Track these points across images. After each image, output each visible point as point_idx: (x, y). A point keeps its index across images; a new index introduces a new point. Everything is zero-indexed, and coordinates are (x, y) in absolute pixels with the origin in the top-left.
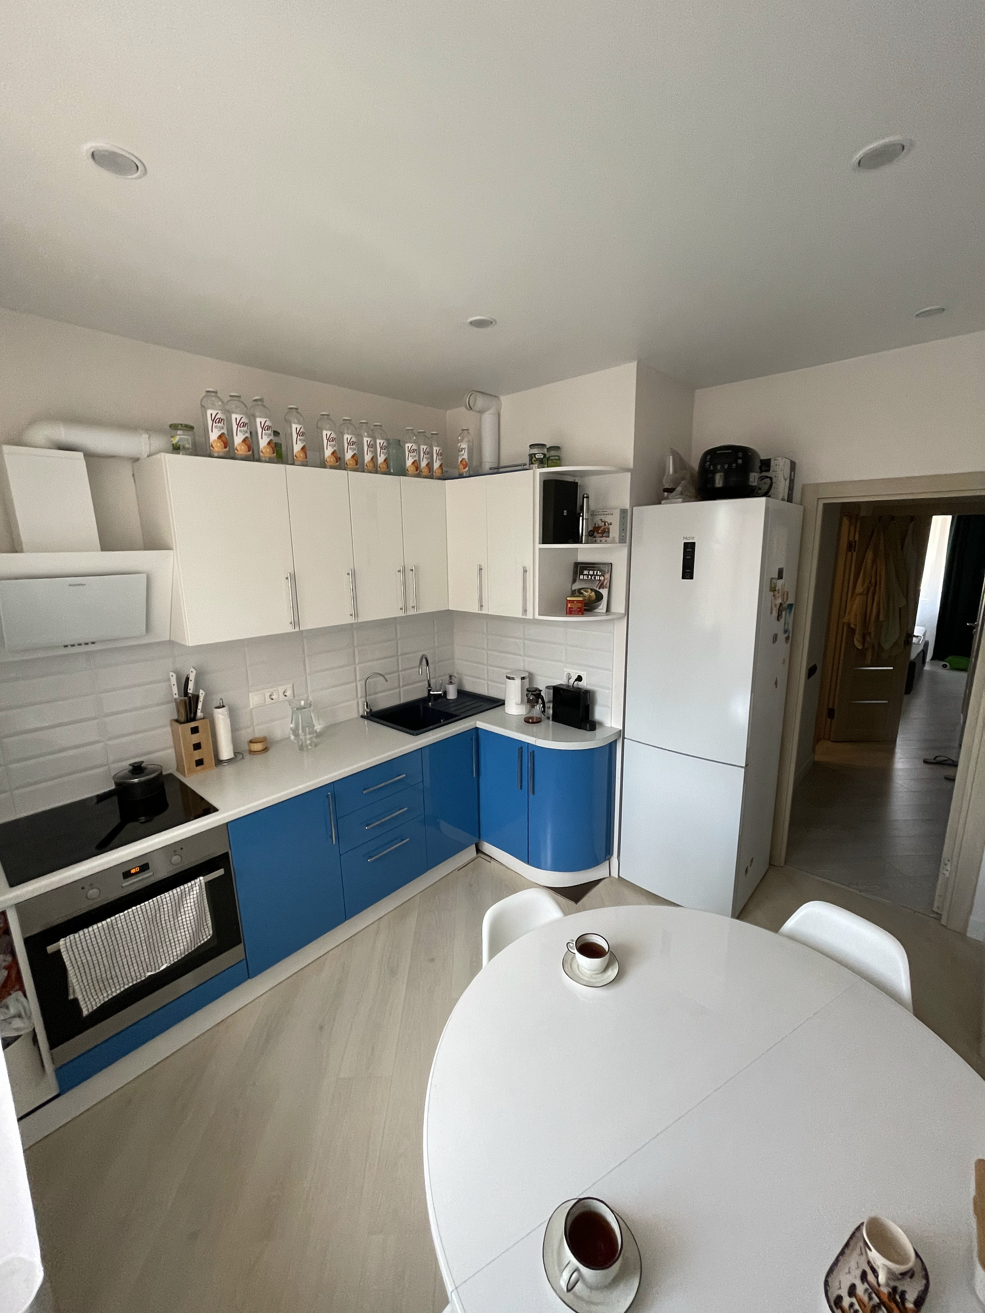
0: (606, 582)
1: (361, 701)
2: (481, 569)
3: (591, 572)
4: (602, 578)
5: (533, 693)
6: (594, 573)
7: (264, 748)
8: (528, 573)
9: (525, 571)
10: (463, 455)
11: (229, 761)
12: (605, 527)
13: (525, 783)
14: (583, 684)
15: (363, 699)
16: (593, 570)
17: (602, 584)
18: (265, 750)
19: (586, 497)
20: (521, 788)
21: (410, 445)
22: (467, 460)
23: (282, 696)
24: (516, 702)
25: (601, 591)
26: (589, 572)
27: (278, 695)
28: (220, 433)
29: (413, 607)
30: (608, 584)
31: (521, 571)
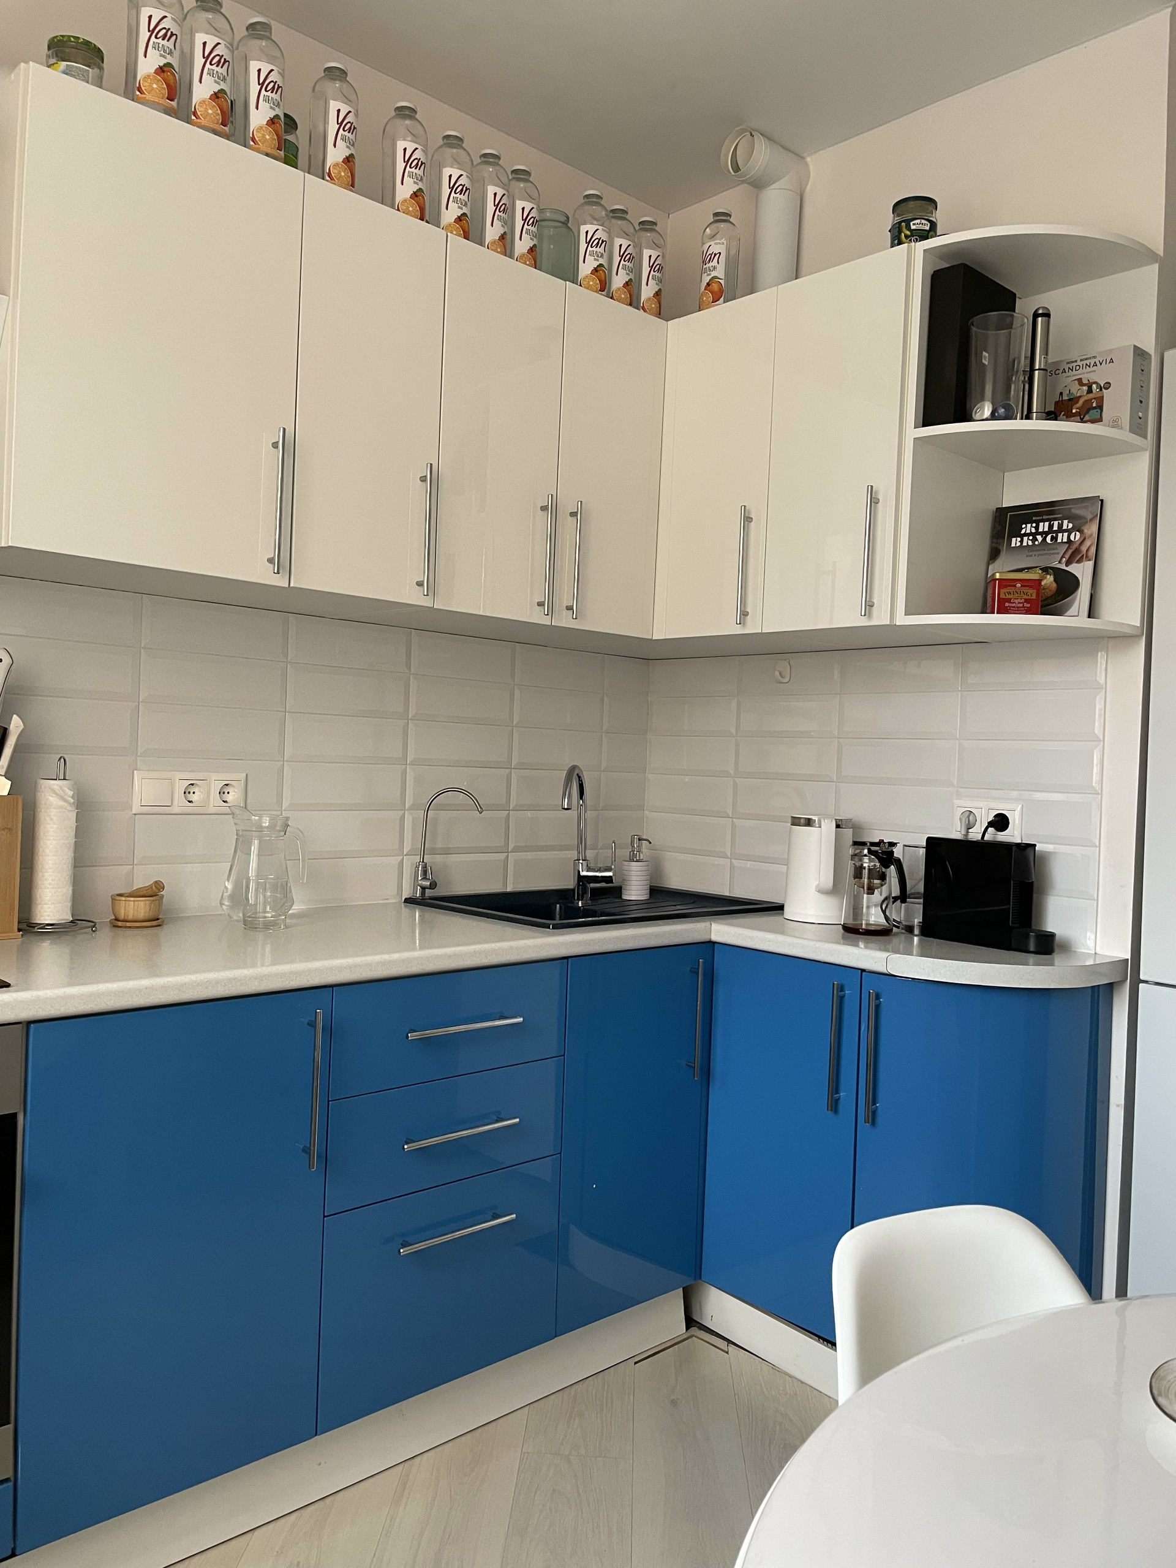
0: (1088, 543)
1: (410, 863)
2: (748, 519)
3: (1044, 527)
4: (1076, 537)
5: (874, 848)
6: (1051, 527)
7: (151, 915)
8: (880, 505)
9: (874, 500)
10: (715, 268)
11: (56, 931)
12: (1091, 396)
13: (846, 1095)
14: (1012, 835)
15: (417, 859)
16: (1049, 520)
17: (1077, 551)
18: (155, 922)
19: (1043, 315)
20: (834, 1105)
21: (591, 228)
22: (722, 282)
23: (215, 799)
24: (817, 886)
25: (1074, 569)
26: (1037, 528)
27: (206, 796)
28: (162, 62)
29: (569, 608)
30: (1093, 549)
31: (863, 498)
